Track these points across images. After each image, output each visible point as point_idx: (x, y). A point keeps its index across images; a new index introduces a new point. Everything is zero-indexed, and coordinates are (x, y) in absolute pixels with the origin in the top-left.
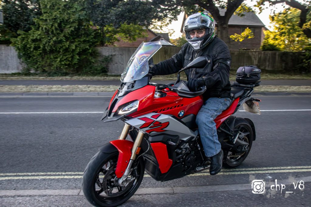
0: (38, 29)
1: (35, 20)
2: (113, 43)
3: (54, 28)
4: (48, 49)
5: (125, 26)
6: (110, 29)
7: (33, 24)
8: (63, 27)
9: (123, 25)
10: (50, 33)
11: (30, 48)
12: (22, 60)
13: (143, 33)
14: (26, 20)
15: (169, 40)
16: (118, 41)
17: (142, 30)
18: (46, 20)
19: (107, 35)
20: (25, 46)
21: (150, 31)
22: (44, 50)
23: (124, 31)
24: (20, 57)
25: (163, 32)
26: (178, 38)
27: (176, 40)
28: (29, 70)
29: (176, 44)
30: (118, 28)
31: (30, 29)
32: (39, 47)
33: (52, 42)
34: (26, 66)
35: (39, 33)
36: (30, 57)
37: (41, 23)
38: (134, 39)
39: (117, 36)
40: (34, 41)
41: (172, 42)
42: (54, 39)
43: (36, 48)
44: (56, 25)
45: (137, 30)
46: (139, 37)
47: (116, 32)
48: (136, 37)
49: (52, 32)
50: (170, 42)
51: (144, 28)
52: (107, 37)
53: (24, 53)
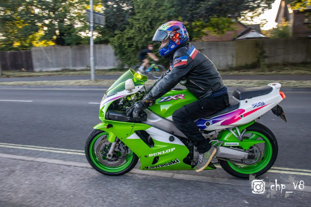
0: (131, 28)
1: (130, 20)
2: (200, 38)
3: (145, 26)
4: (140, 46)
5: (214, 19)
6: (198, 23)
7: (128, 24)
8: (153, 25)
9: (212, 19)
10: (142, 31)
11: (125, 46)
12: (118, 57)
13: (232, 26)
14: (122, 21)
15: (260, 32)
16: (206, 35)
17: (231, 23)
18: (139, 19)
19: (196, 30)
20: (121, 44)
21: (239, 23)
22: (137, 47)
23: (212, 26)
24: (116, 54)
25: (254, 23)
26: (272, 28)
27: (269, 31)
28: (123, 66)
29: (269, 35)
30: (207, 22)
31: (125, 28)
32: (132, 45)
33: (144, 40)
34: (121, 63)
35: (132, 31)
36: (124, 54)
37: (134, 22)
38: (223, 33)
39: (205, 30)
40: (128, 39)
41: (265, 33)
42: (146, 36)
43: (130, 46)
44: (148, 23)
45: (226, 23)
46: (228, 30)
47: (204, 27)
48: (225, 30)
49: (144, 30)
50: (261, 33)
51: (233, 20)
52: (196, 32)
53: (119, 50)
